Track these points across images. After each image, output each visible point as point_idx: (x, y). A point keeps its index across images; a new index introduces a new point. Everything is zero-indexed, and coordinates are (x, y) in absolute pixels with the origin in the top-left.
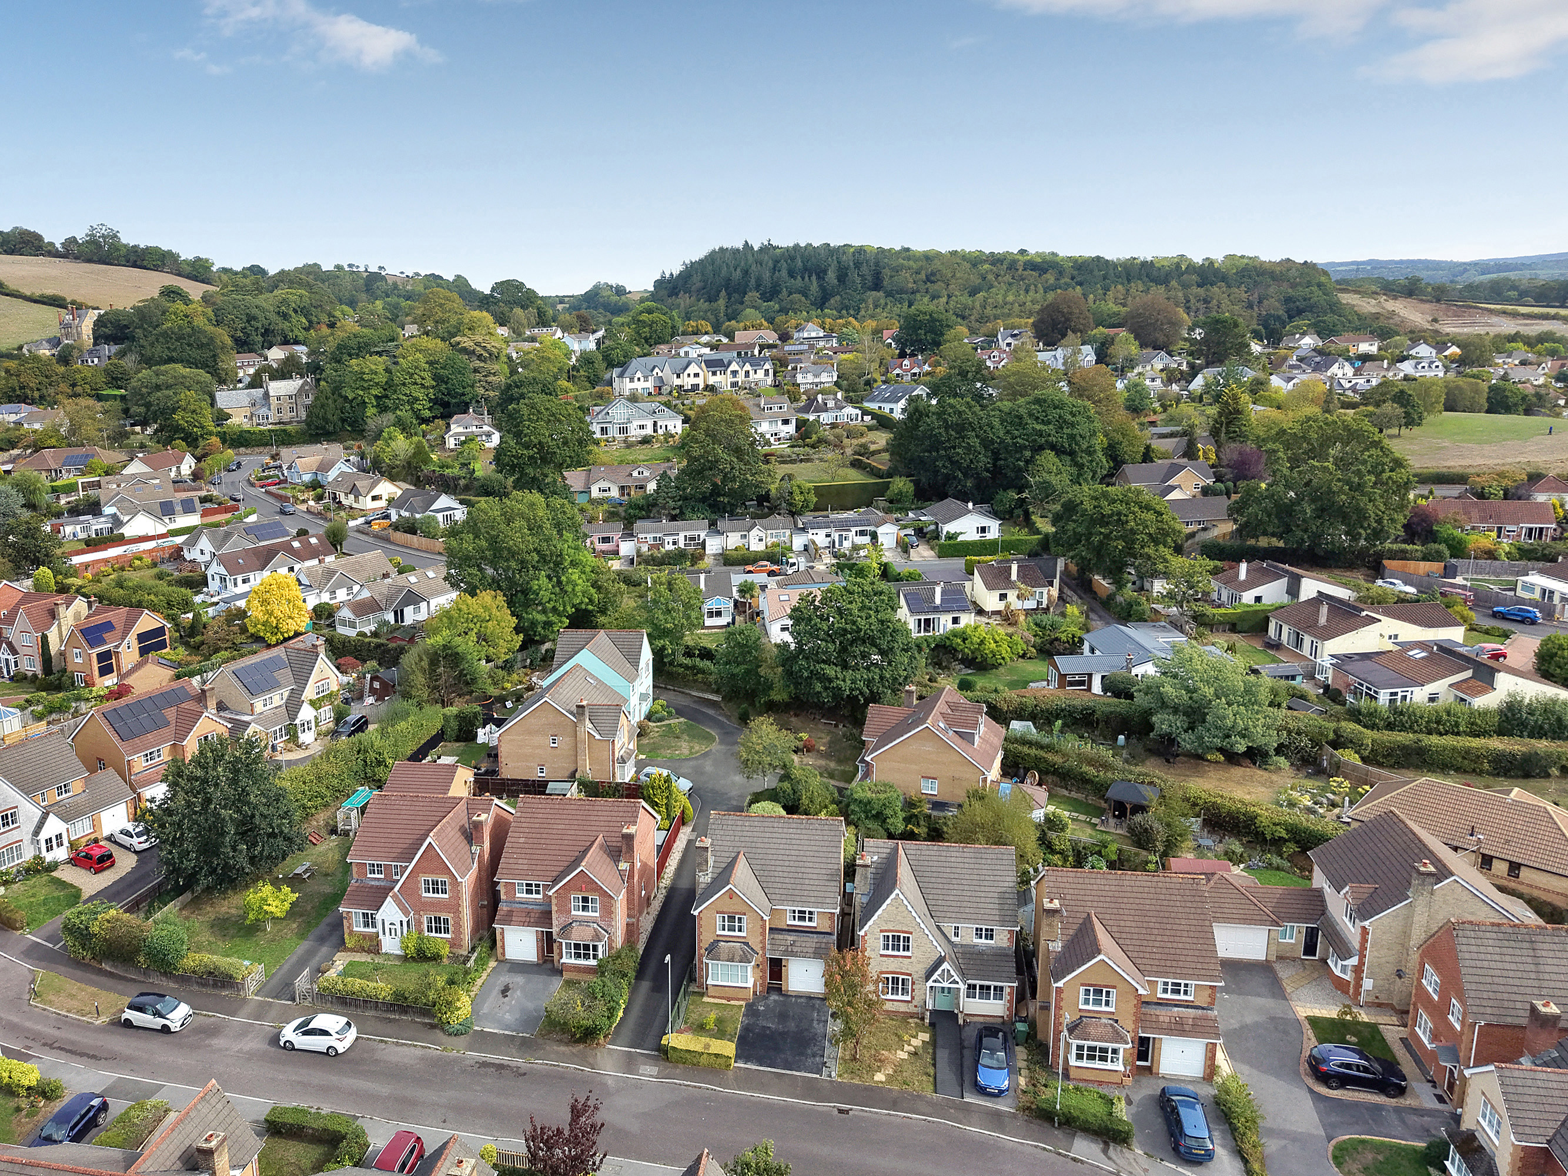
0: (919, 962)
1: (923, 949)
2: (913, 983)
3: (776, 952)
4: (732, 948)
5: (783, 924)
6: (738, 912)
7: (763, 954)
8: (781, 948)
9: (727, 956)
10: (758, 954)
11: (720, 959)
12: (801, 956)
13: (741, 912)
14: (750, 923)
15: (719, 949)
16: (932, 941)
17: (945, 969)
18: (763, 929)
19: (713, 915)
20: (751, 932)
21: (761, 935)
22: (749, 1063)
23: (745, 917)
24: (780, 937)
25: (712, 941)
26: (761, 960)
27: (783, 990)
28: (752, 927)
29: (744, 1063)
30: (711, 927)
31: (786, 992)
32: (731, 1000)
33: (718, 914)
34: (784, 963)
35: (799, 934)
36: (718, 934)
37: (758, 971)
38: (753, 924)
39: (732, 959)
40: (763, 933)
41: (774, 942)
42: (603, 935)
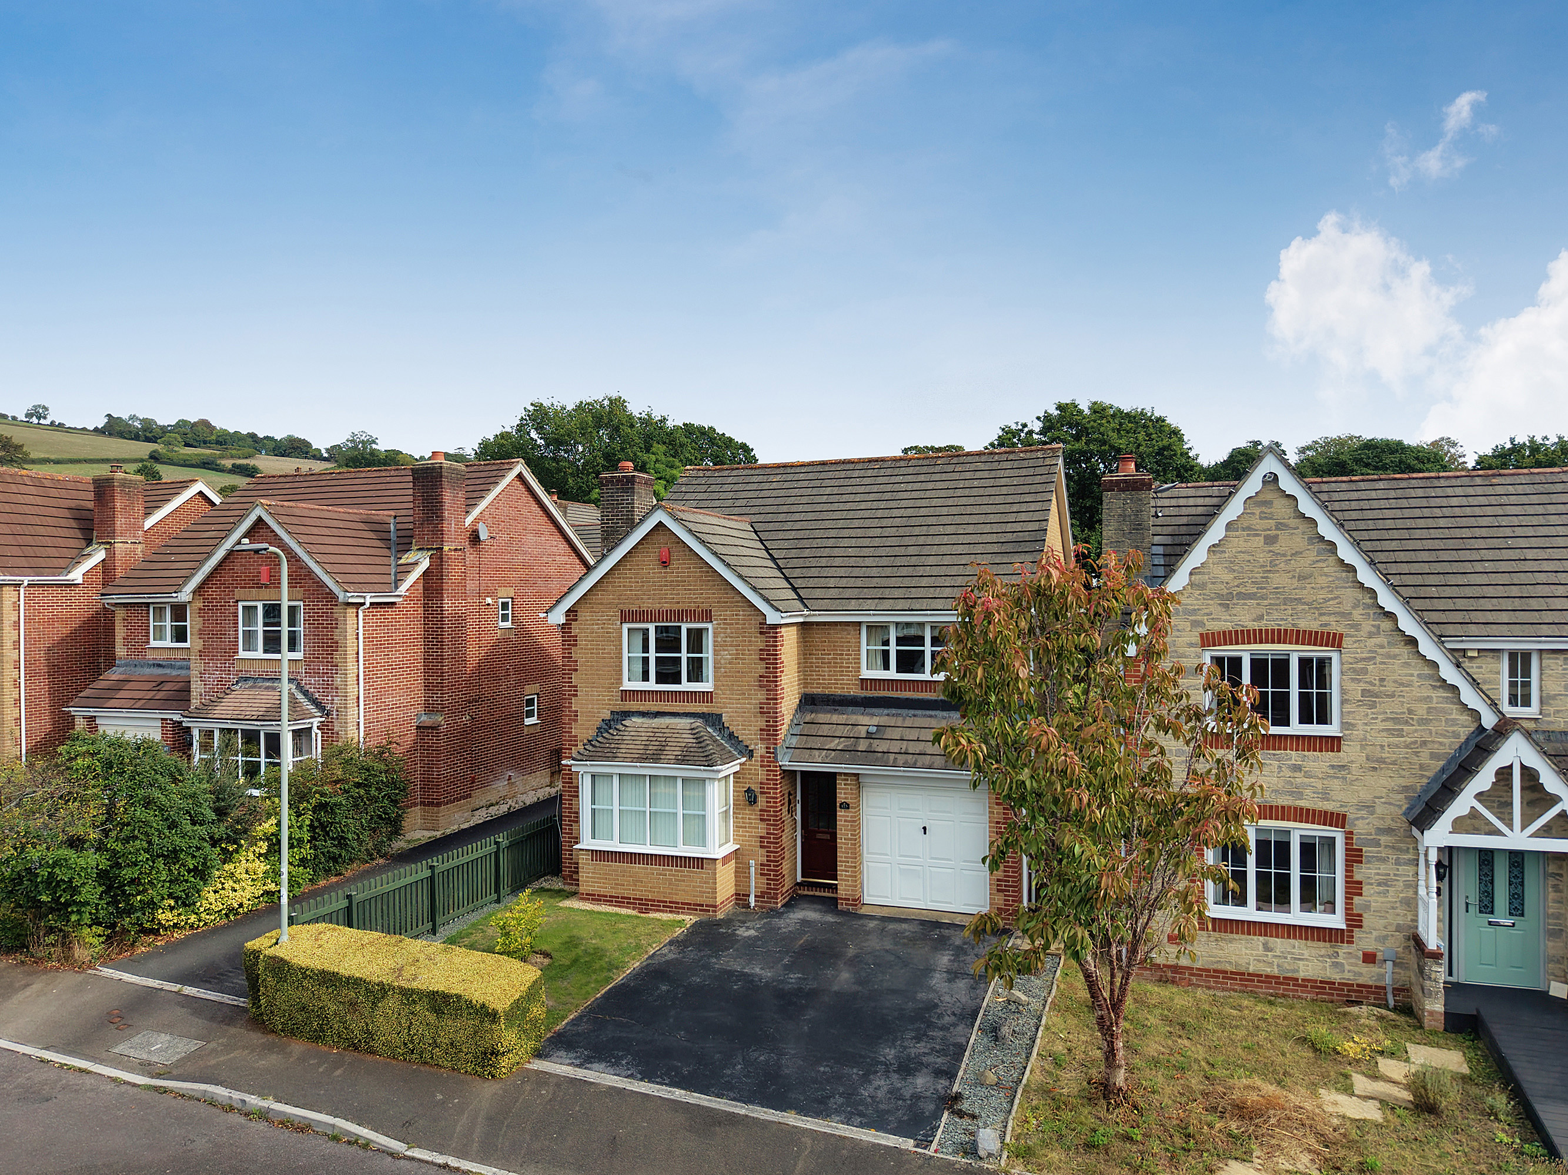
0: (1376, 764)
1: (1390, 707)
2: (1354, 856)
3: (817, 753)
4: (663, 731)
5: (848, 680)
6: (686, 610)
7: (767, 752)
8: (833, 744)
9: (642, 747)
10: (751, 754)
11: (614, 758)
12: (901, 763)
13: (695, 610)
14: (726, 646)
15: (621, 733)
16: (1435, 665)
17: (1511, 767)
18: (767, 664)
19: (609, 624)
20: (729, 676)
21: (760, 686)
22: (595, 1066)
23: (709, 626)
24: (835, 718)
25: (607, 715)
26: (761, 775)
27: (841, 899)
28: (732, 659)
29: (577, 1062)
30: (603, 667)
31: (852, 905)
32: (651, 910)
33: (625, 622)
34: (843, 794)
35: (899, 711)
36: (626, 691)
37: (753, 817)
38: (737, 650)
39: (655, 757)
40: (767, 677)
41: (813, 729)
42: (307, 712)
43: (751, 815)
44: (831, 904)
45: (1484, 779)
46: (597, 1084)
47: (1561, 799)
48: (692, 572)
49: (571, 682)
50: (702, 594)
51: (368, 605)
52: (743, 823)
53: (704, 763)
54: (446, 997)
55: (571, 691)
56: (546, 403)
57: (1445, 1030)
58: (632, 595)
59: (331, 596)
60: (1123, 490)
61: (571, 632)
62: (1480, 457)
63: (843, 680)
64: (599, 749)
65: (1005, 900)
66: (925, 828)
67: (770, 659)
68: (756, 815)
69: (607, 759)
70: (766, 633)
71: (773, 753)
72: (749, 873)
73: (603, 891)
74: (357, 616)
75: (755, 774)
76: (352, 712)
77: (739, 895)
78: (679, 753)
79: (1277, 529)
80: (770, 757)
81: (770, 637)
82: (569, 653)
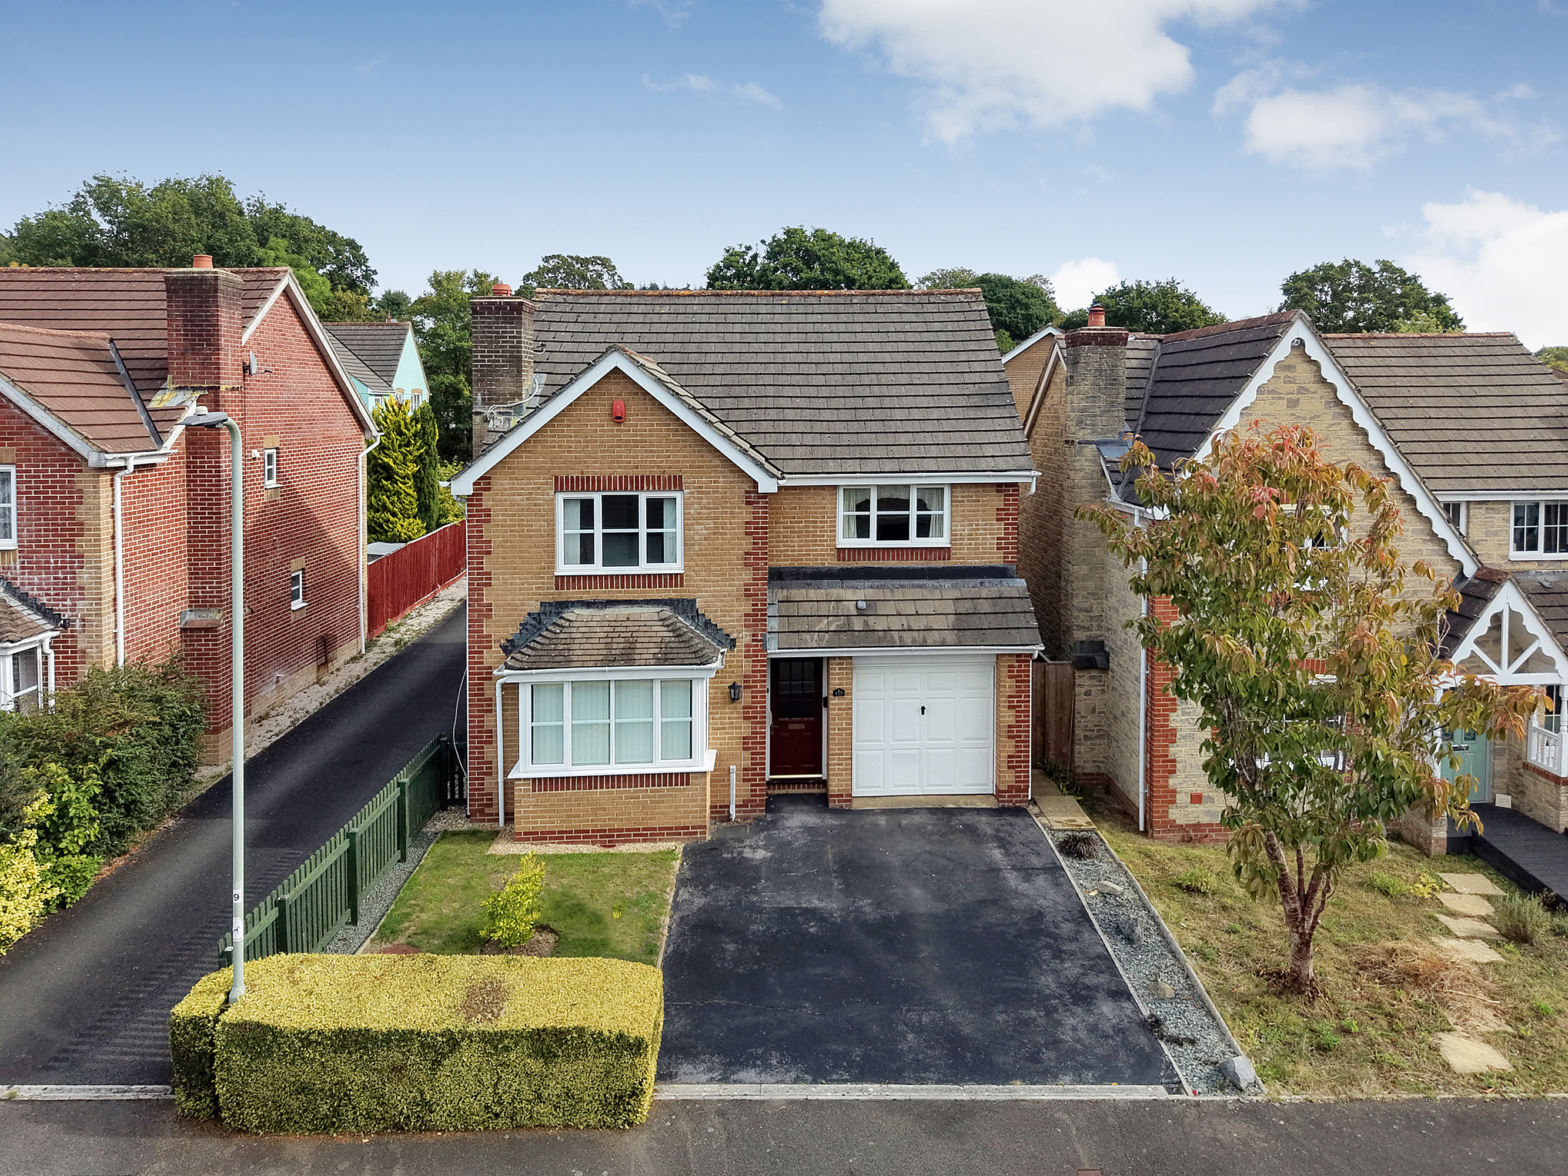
3: (807, 636)
4: (624, 624)
5: (822, 550)
6: (648, 477)
7: (753, 641)
8: (823, 624)
9: (603, 646)
10: (733, 643)
11: (567, 663)
12: (909, 641)
13: (659, 477)
14: (702, 519)
15: (565, 630)
16: (1428, 521)
17: (1501, 613)
18: (754, 538)
19: (538, 494)
20: (706, 555)
21: (746, 565)
22: (742, 1075)
23: (678, 495)
24: (813, 594)
25: (535, 607)
26: (747, 666)
27: (833, 796)
28: (709, 534)
29: (716, 1075)
30: (530, 547)
31: (845, 801)
32: (617, 841)
33: (562, 491)
34: (832, 680)
35: (882, 582)
36: (562, 577)
37: (734, 716)
38: (715, 523)
39: (625, 657)
40: (755, 554)
41: (793, 609)
42: (31, 625)
43: (733, 715)
44: (821, 800)
45: (1481, 626)
46: (768, 1101)
47: (1537, 638)
48: (656, 430)
49: (482, 568)
50: (669, 457)
51: (131, 469)
52: (722, 723)
53: (694, 661)
54: (559, 1035)
55: (482, 579)
56: (116, 178)
57: (1447, 853)
58: (571, 457)
59: (72, 459)
60: (1100, 344)
61: (481, 505)
62: (1097, 297)
63: (816, 550)
64: (543, 653)
65: (1017, 777)
66: (923, 708)
67: (758, 533)
68: (738, 713)
69: (559, 664)
70: (754, 503)
71: (761, 641)
72: (729, 780)
73: (548, 827)
74: (112, 485)
75: (738, 667)
76: (108, 619)
77: (716, 807)
78: (657, 651)
79: (1299, 393)
80: (757, 646)
81: (759, 508)
82: (478, 532)
